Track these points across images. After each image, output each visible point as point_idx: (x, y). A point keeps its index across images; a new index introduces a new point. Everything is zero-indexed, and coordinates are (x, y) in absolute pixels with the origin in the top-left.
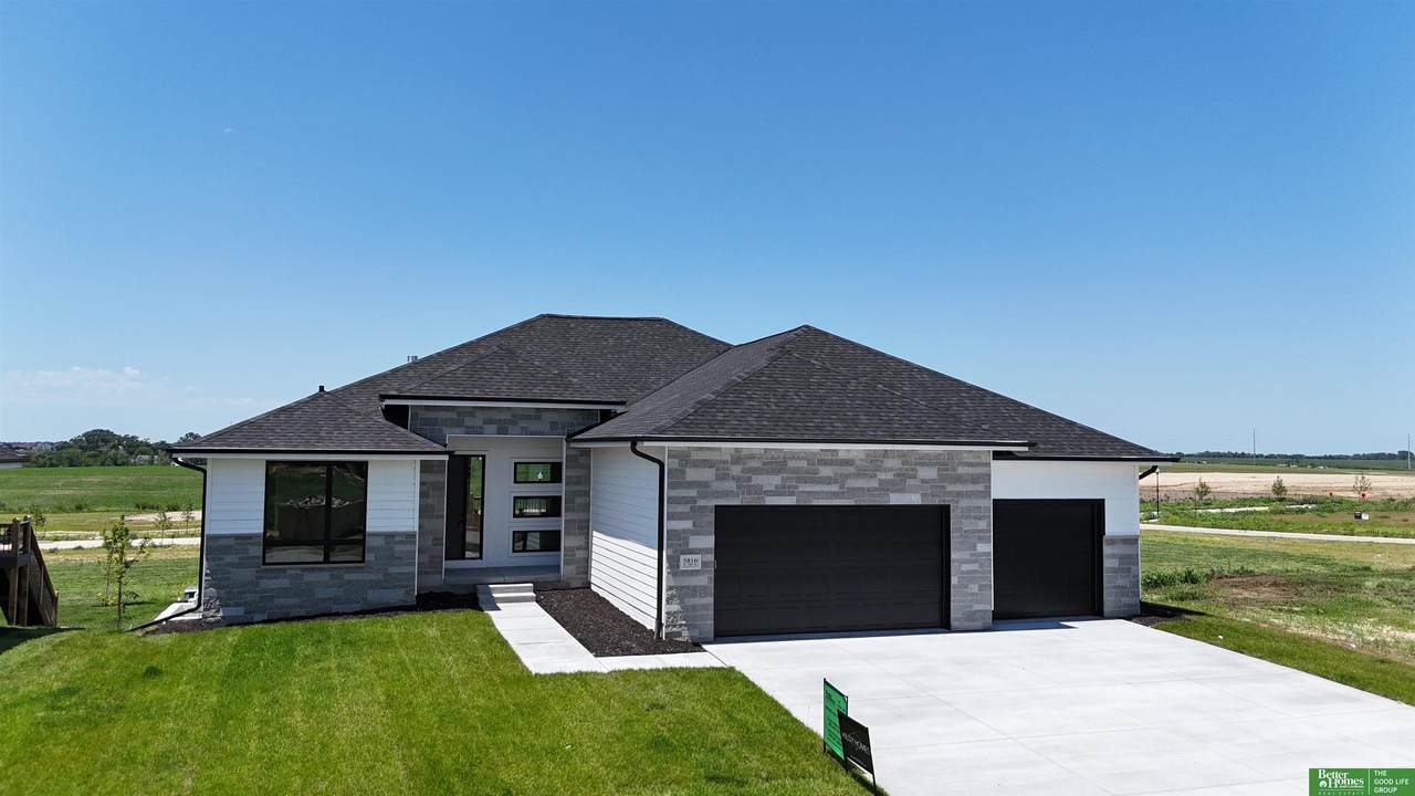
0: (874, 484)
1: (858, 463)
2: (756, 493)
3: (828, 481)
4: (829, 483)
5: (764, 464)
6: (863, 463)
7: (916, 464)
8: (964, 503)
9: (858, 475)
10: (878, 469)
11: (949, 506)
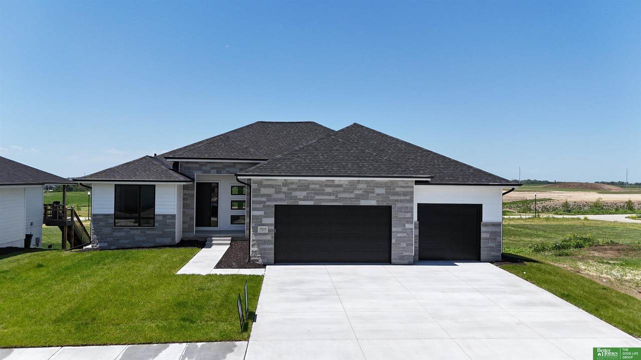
0: (353, 196)
1: (344, 186)
2: (294, 200)
3: (329, 194)
4: (330, 195)
5: (298, 186)
6: (347, 186)
7: (374, 186)
8: (399, 205)
9: (344, 192)
10: (355, 189)
11: (391, 206)
